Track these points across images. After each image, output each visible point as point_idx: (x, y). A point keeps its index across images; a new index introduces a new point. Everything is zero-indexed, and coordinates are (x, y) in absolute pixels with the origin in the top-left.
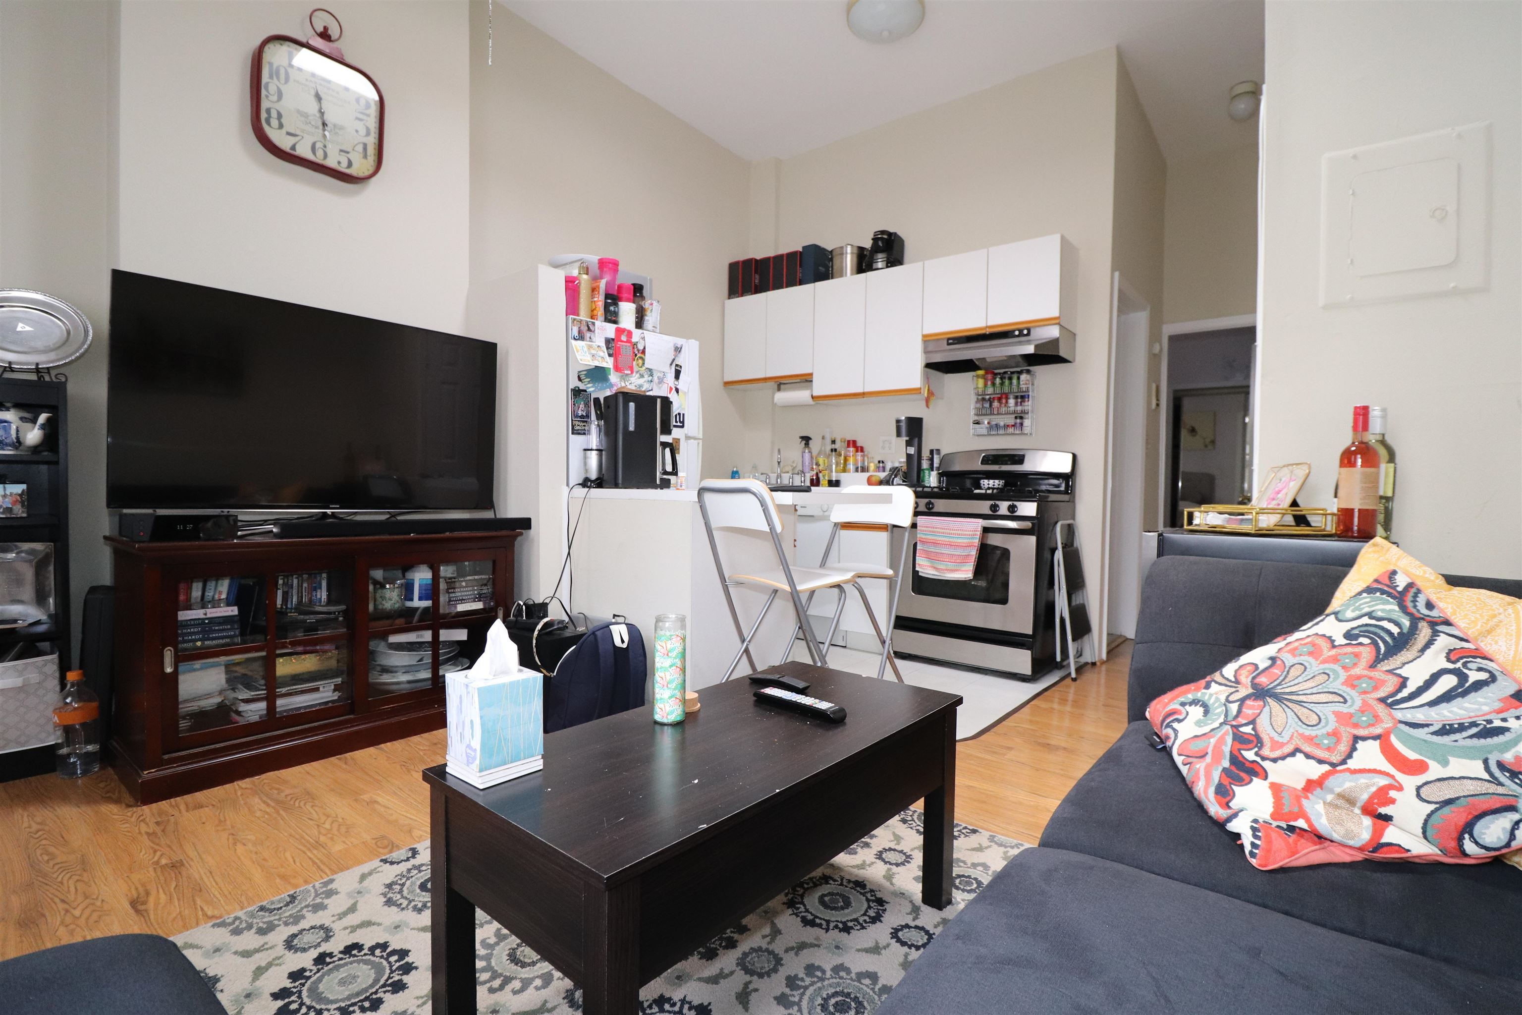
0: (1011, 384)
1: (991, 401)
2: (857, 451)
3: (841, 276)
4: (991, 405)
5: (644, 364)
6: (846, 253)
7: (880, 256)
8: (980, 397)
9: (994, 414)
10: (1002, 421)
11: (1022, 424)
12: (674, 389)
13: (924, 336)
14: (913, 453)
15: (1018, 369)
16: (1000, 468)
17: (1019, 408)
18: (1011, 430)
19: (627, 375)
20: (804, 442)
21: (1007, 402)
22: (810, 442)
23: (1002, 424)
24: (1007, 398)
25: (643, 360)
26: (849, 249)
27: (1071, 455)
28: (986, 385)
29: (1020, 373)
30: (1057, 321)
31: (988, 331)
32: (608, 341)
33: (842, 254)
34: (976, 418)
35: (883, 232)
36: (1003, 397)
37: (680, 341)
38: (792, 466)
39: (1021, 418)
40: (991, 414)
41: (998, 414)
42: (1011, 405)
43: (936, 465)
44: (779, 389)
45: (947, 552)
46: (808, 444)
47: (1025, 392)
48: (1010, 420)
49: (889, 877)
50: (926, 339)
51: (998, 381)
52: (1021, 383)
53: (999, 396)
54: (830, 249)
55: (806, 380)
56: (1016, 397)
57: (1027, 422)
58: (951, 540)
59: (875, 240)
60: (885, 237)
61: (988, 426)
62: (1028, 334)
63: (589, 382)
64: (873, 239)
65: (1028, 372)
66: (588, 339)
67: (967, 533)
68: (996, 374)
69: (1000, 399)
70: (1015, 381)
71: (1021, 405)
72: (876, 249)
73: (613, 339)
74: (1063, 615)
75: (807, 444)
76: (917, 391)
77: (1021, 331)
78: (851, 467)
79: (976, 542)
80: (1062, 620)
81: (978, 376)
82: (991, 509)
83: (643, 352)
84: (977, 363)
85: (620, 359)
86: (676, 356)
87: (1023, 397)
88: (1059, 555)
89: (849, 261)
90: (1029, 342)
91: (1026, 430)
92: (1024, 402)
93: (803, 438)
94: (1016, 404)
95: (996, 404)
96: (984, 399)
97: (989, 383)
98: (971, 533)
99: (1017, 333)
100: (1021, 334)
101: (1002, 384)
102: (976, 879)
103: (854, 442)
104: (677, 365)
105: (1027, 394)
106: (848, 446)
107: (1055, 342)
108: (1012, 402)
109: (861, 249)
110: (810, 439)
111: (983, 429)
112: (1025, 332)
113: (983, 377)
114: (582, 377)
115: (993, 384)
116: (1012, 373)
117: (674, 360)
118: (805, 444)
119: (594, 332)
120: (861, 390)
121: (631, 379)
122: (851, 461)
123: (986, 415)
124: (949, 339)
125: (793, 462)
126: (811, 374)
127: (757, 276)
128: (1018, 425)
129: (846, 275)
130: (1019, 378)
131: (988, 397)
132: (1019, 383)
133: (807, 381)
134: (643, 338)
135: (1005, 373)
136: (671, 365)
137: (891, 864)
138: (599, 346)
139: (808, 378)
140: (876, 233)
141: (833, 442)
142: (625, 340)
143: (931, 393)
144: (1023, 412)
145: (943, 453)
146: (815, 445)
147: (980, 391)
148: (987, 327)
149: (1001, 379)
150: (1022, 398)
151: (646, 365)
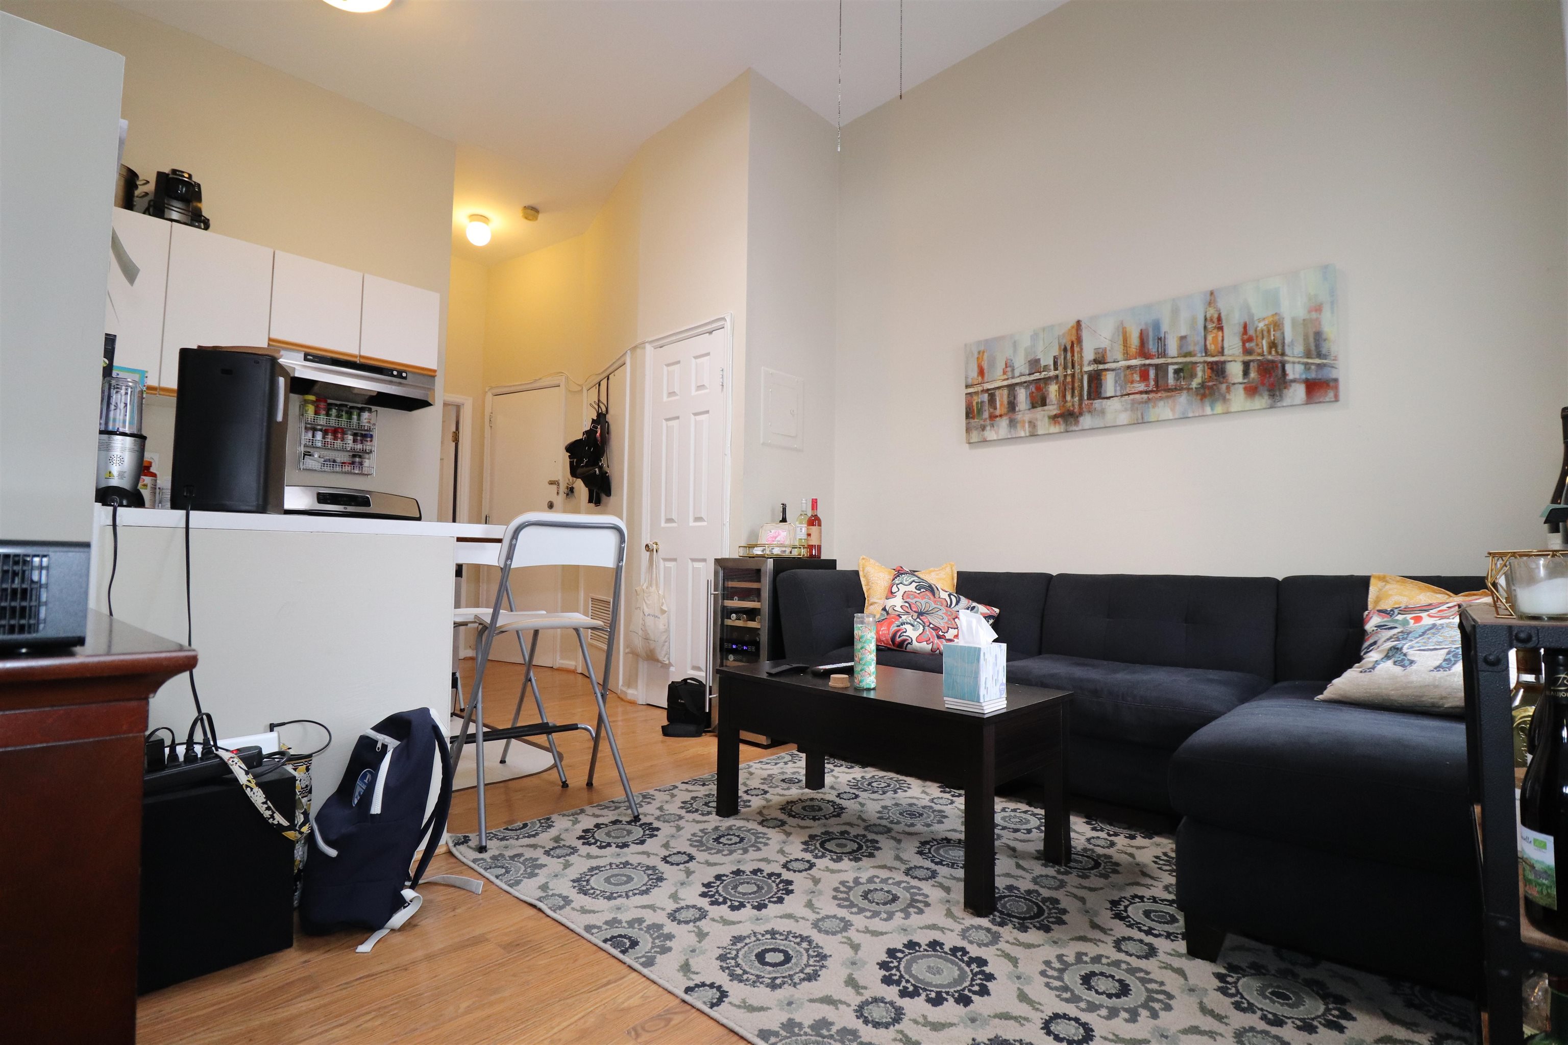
0: (349, 419)
1: (324, 430)
4: (324, 437)
7: (176, 204)
8: (309, 424)
11: (361, 464)
13: (271, 340)
15: (359, 406)
17: (359, 447)
18: (349, 468)
21: (343, 438)
24: (344, 433)
28: (317, 412)
29: (361, 409)
30: (434, 374)
31: (358, 360)
36: (339, 431)
39: (361, 457)
42: (348, 442)
47: (367, 430)
48: (348, 458)
51: (333, 412)
52: (362, 421)
53: (334, 429)
56: (355, 435)
57: (367, 463)
61: (320, 460)
62: (406, 378)
65: (374, 412)
68: (331, 404)
69: (335, 433)
70: (354, 417)
71: (361, 443)
77: (401, 372)
81: (308, 401)
87: (364, 436)
91: (365, 470)
92: (366, 441)
94: (355, 441)
95: (329, 435)
96: (313, 427)
97: (322, 411)
99: (394, 372)
100: (400, 376)
101: (338, 416)
105: (370, 433)
108: (349, 439)
111: (314, 463)
112: (404, 375)
113: (315, 403)
115: (327, 414)
116: (352, 408)
123: (317, 447)
124: (308, 355)
128: (357, 464)
130: (359, 416)
131: (319, 426)
132: (359, 420)
135: (343, 405)
144: (364, 451)
147: (310, 419)
148: (359, 356)
149: (338, 411)
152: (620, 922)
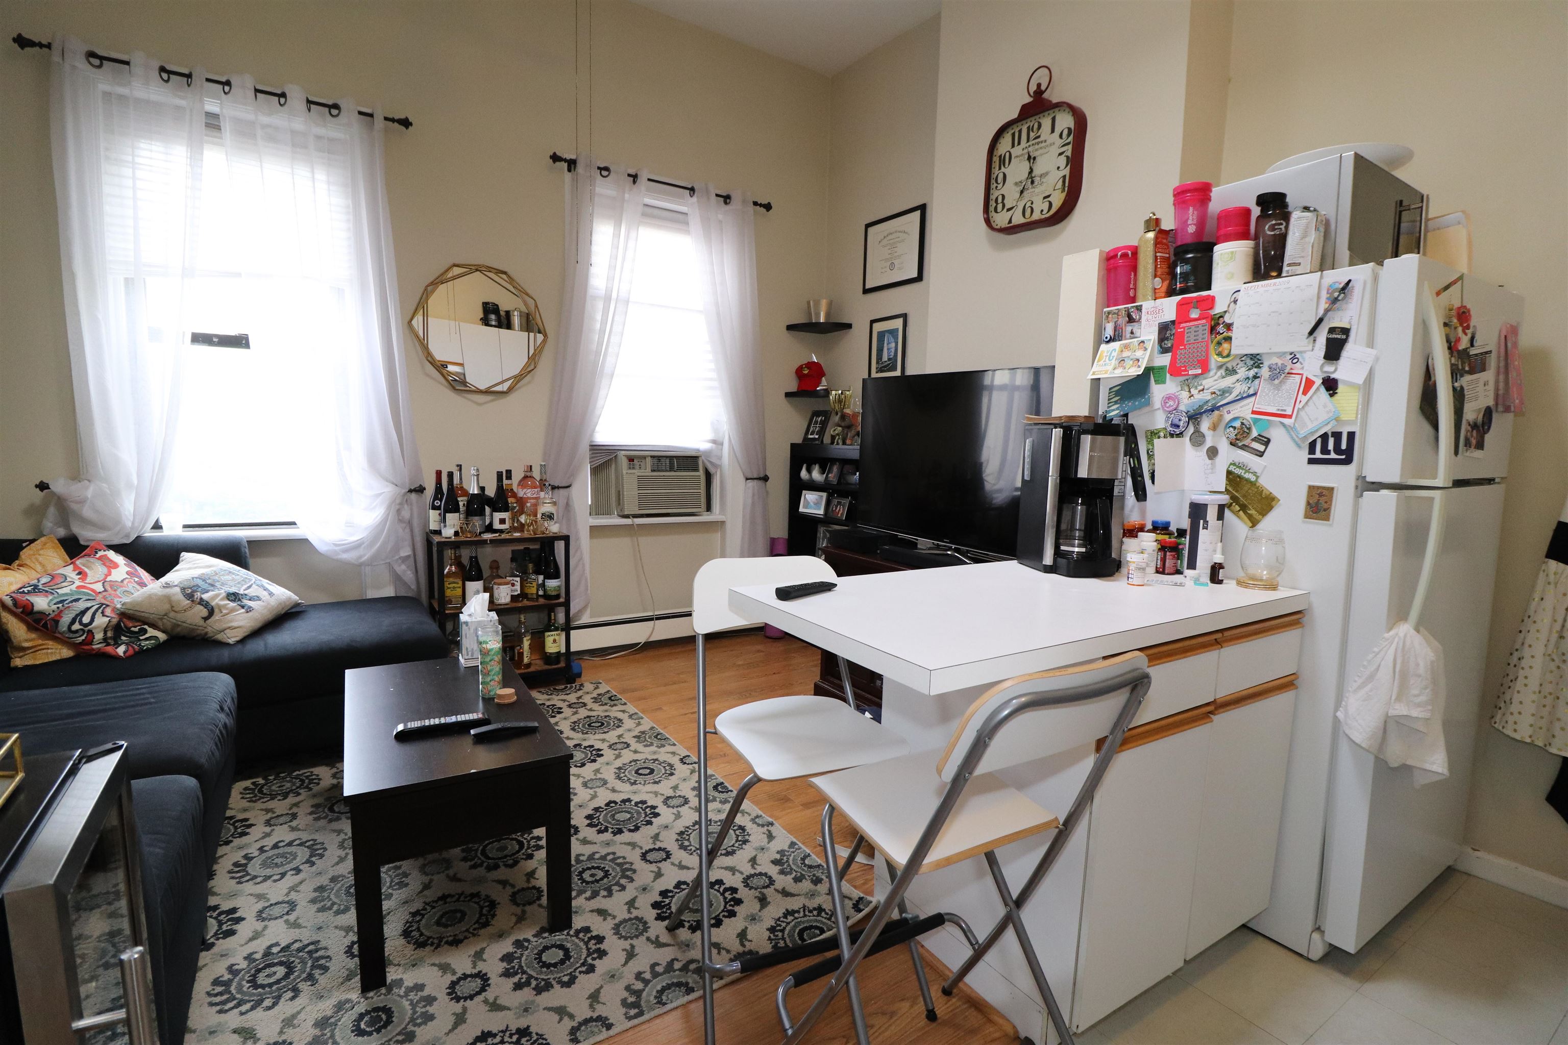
5: (1231, 349)
12: (1320, 382)
19: (1195, 376)
25: (1230, 340)
32: (1163, 330)
37: (1341, 276)
49: (445, 968)
66: (1128, 336)
73: (1173, 322)
83: (1233, 327)
85: (1182, 352)
86: (1326, 312)
102: (370, 1034)
104: (1333, 330)
114: (1112, 396)
117: (1320, 321)
119: (1140, 321)
121: (1204, 382)
134: (1237, 300)
136: (1312, 332)
137: (459, 979)
142: (1198, 316)
151: (1237, 350)
152: (721, 802)
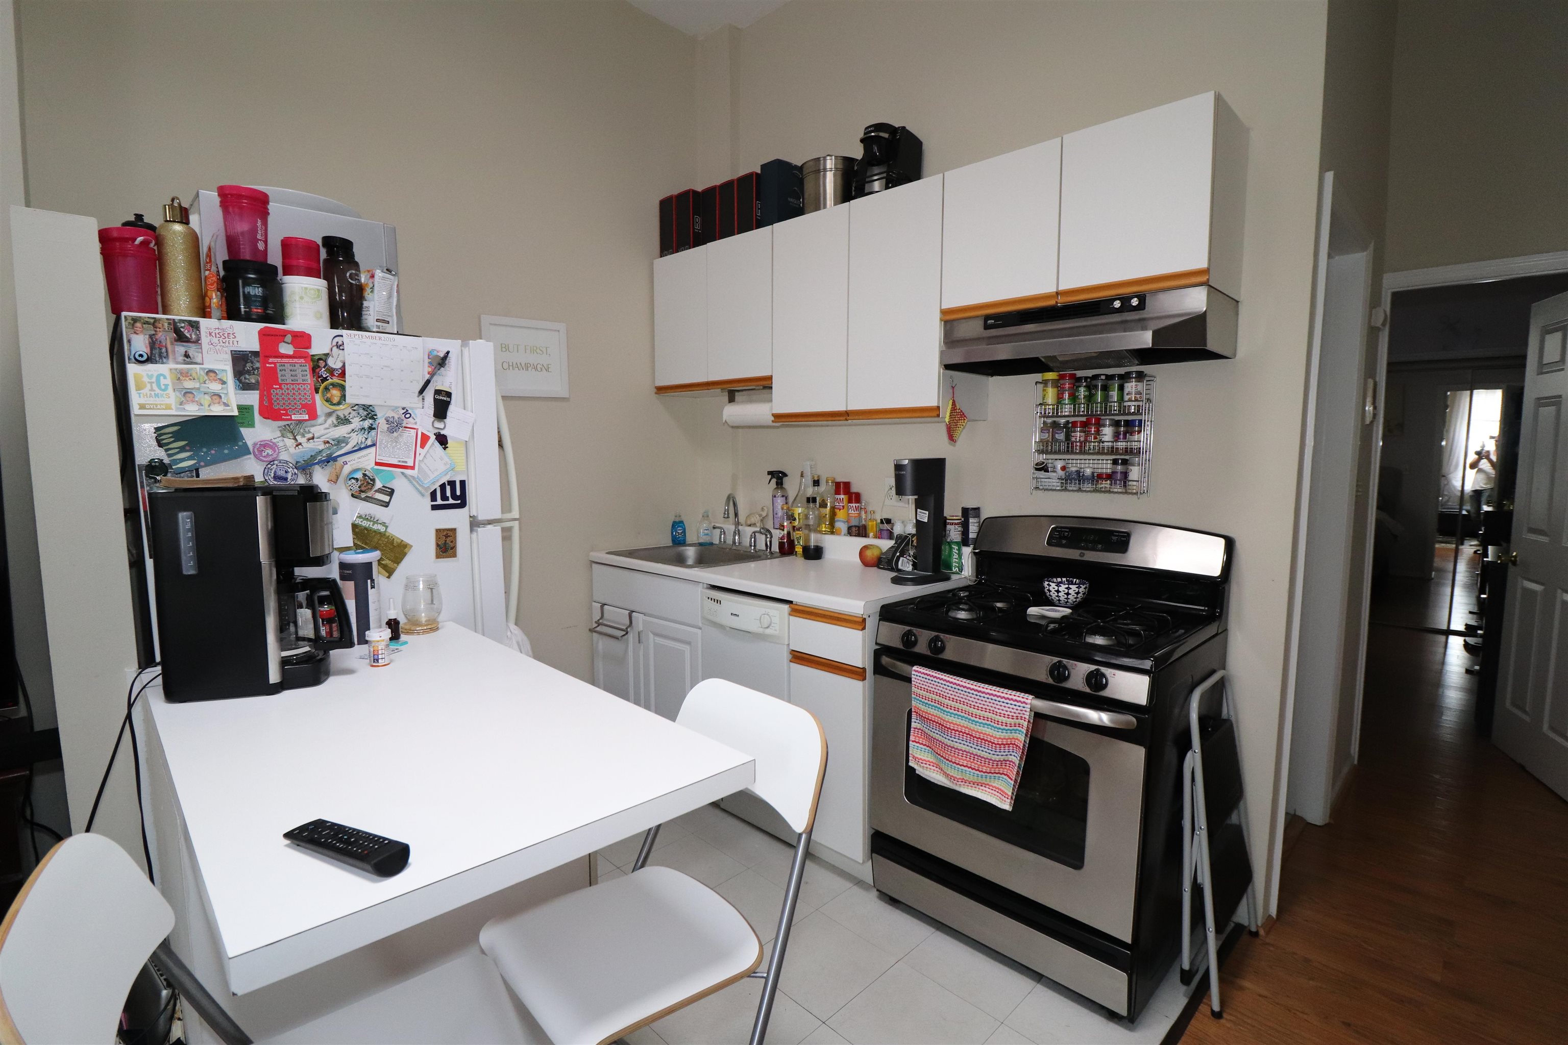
0: (1106, 399)
1: (1069, 429)
2: (850, 501)
3: (817, 208)
4: (1068, 437)
5: (343, 397)
6: (825, 170)
7: (876, 170)
8: (1049, 421)
9: (1073, 453)
10: (1089, 465)
11: (1125, 475)
12: (433, 438)
13: (944, 312)
14: (926, 520)
15: (1121, 371)
16: (1082, 555)
17: (1121, 445)
18: (1106, 484)
19: (300, 422)
20: (774, 481)
21: (1098, 432)
22: (785, 480)
23: (1088, 472)
24: (1099, 425)
25: (342, 388)
26: (830, 163)
27: (1222, 541)
28: (1060, 399)
29: (1125, 377)
30: (1204, 279)
31: (1056, 302)
32: (240, 360)
33: (818, 171)
34: (1042, 457)
35: (879, 127)
36: (1092, 423)
37: (440, 346)
38: (760, 515)
39: (1125, 462)
40: (1070, 450)
41: (1082, 452)
42: (1106, 438)
43: (972, 535)
44: (732, 400)
45: (964, 748)
46: (782, 484)
47: (1135, 414)
48: (1105, 465)
50: (948, 317)
51: (1082, 392)
52: (1126, 398)
53: (1084, 419)
54: (799, 164)
55: (763, 385)
56: (1117, 424)
57: (1134, 473)
58: (972, 726)
59: (866, 141)
60: (885, 135)
61: (1061, 473)
62: (1142, 306)
63: (182, 449)
64: (862, 141)
65: (1140, 376)
66: (181, 358)
67: (1001, 719)
68: (1079, 379)
69: (1085, 425)
70: (1114, 394)
71: (1125, 437)
72: (869, 160)
73: (255, 354)
74: (1199, 880)
75: (780, 484)
76: (934, 411)
77: (1125, 300)
78: (841, 526)
79: (1021, 738)
80: (1197, 890)
81: (1045, 383)
82: (1051, 673)
83: (343, 374)
84: (1043, 360)
85: (275, 392)
86: (432, 374)
87: (1129, 425)
88: (1194, 761)
89: (830, 183)
90: (1142, 324)
91: (1133, 485)
92: (1132, 434)
93: (772, 474)
94: (1116, 437)
95: (1078, 435)
96: (1055, 425)
97: (1066, 395)
98: (1009, 721)
99: (1117, 304)
100: (1126, 306)
101: (1090, 398)
103: (847, 485)
104: (438, 392)
105: (1139, 417)
106: (837, 492)
107: (1198, 322)
108: (1108, 432)
109: (848, 162)
110: (785, 475)
111: (1053, 479)
112: (1135, 302)
113: (1056, 384)
114: (166, 439)
115: (1074, 398)
116: (1110, 377)
117: (428, 382)
118: (777, 484)
119: (197, 341)
120: (842, 408)
121: (312, 430)
122: (841, 515)
123: (1059, 452)
124: (987, 318)
125: (763, 509)
126: (770, 378)
127: (698, 219)
128: (1119, 476)
129: (825, 207)
130: (1121, 388)
131: (1063, 421)
132: (1121, 399)
133: (765, 387)
134: (340, 346)
135: (1096, 377)
136: (422, 391)
138: (210, 372)
139: (766, 383)
140: (868, 130)
141: (816, 483)
142: (291, 353)
143: (958, 415)
144: (1128, 451)
145: (985, 515)
146: (791, 485)
147: (1049, 410)
148: (1057, 293)
149: (1088, 387)
150: (1129, 427)
151: (350, 399)
